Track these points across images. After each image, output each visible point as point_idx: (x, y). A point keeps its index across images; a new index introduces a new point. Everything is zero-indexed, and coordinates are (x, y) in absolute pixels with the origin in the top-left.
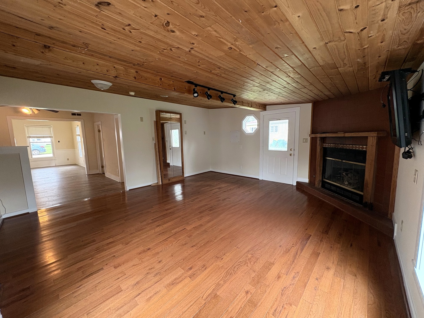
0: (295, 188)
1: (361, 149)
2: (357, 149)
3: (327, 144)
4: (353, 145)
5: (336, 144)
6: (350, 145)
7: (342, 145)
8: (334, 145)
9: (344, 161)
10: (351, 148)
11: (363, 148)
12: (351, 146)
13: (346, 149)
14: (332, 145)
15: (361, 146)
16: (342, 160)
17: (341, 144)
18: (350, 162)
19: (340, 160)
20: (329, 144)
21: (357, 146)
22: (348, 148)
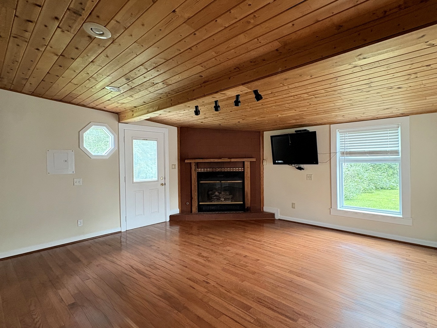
0: (168, 224)
1: (237, 170)
2: (234, 170)
3: (202, 169)
4: (230, 168)
5: (213, 168)
6: (227, 168)
7: (220, 169)
8: (211, 169)
9: (223, 182)
10: (229, 171)
11: (239, 170)
12: (229, 169)
13: (225, 172)
14: (208, 169)
15: (237, 169)
16: (220, 181)
17: (218, 168)
18: (228, 182)
19: (219, 182)
20: (205, 169)
21: (234, 169)
22: (226, 171)
